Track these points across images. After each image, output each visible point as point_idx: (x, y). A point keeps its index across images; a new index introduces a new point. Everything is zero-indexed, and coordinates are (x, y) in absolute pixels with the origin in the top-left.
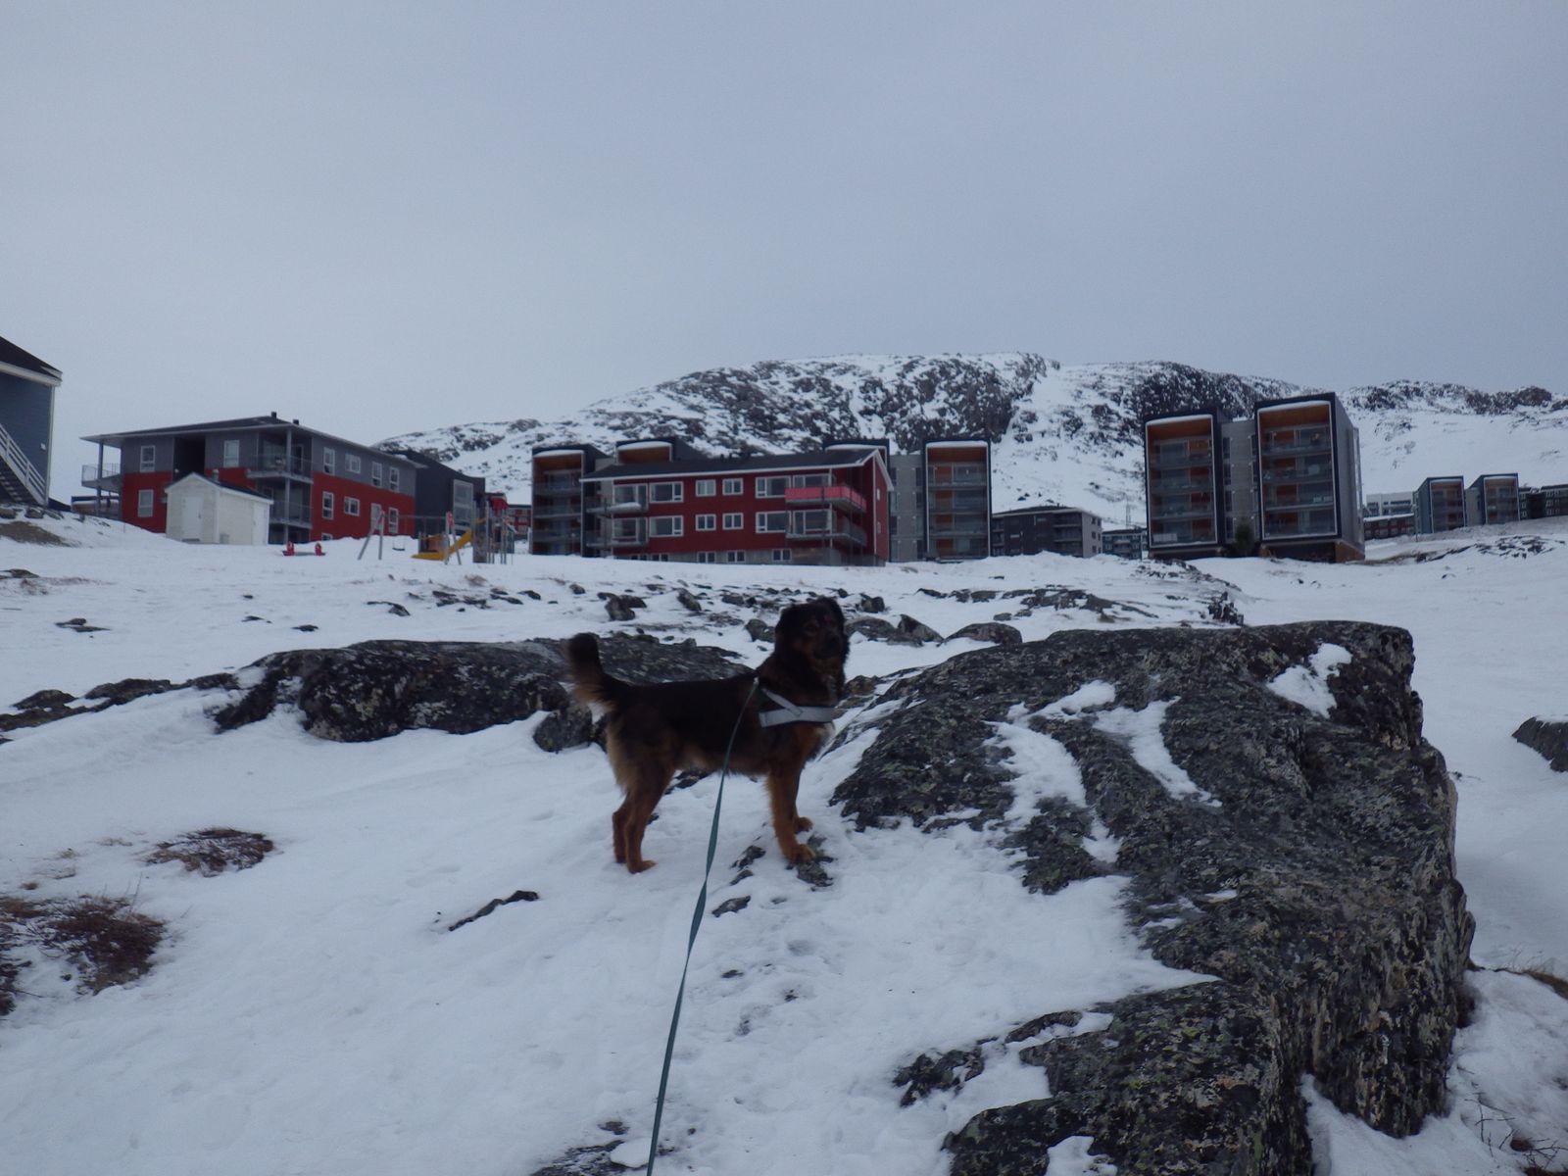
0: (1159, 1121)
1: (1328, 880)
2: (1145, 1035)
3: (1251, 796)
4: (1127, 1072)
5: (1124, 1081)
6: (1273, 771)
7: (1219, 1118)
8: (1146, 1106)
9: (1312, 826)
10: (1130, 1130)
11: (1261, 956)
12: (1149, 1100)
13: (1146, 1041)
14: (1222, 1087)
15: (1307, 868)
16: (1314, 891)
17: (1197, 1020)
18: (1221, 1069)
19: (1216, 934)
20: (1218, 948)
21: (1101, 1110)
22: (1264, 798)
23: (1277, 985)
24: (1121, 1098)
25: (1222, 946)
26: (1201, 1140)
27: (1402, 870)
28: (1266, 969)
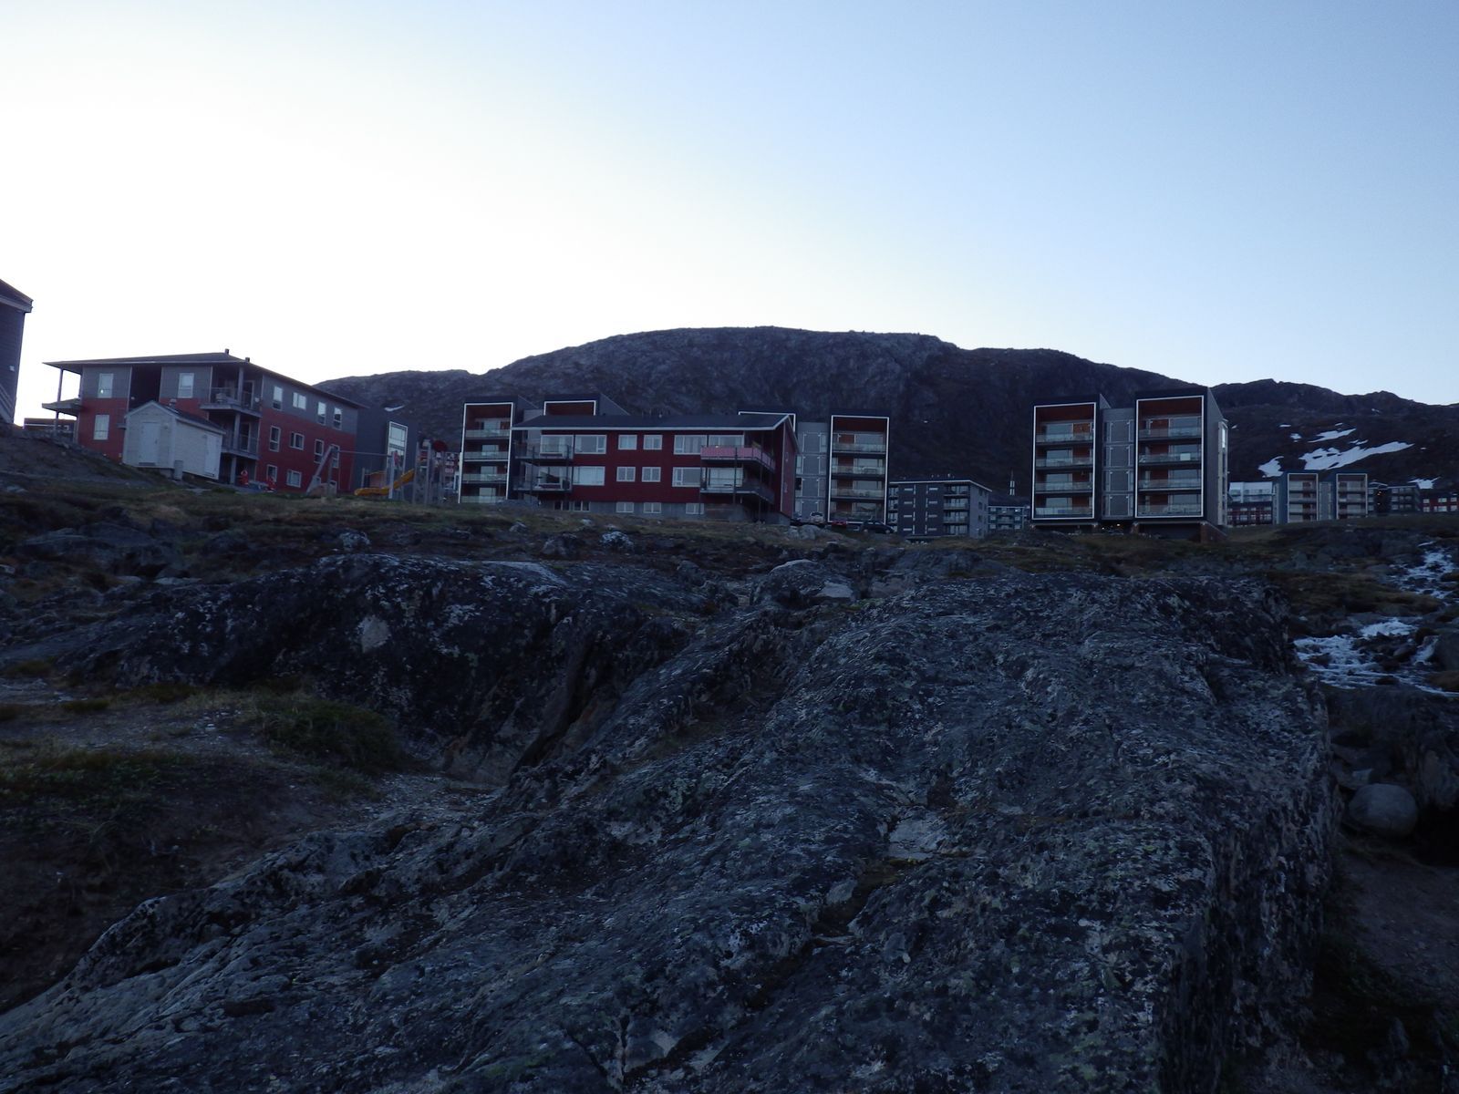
0: (1136, 898)
1: (1237, 763)
2: (1115, 849)
3: (1172, 701)
4: (1107, 870)
5: (1107, 874)
6: (1186, 684)
7: (1179, 897)
8: (1125, 889)
9: (1221, 725)
10: (1114, 904)
11: (1193, 809)
12: (1126, 885)
13: (1116, 853)
14: (1178, 880)
15: (1220, 754)
16: (1228, 769)
17: (1152, 841)
18: (1175, 870)
19: (1157, 792)
20: (1160, 801)
21: (1091, 891)
22: (1182, 703)
23: (1205, 827)
24: (1106, 884)
25: (1163, 799)
26: (1166, 910)
27: (1293, 760)
28: (1197, 817)
